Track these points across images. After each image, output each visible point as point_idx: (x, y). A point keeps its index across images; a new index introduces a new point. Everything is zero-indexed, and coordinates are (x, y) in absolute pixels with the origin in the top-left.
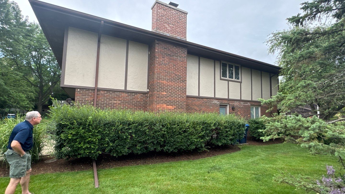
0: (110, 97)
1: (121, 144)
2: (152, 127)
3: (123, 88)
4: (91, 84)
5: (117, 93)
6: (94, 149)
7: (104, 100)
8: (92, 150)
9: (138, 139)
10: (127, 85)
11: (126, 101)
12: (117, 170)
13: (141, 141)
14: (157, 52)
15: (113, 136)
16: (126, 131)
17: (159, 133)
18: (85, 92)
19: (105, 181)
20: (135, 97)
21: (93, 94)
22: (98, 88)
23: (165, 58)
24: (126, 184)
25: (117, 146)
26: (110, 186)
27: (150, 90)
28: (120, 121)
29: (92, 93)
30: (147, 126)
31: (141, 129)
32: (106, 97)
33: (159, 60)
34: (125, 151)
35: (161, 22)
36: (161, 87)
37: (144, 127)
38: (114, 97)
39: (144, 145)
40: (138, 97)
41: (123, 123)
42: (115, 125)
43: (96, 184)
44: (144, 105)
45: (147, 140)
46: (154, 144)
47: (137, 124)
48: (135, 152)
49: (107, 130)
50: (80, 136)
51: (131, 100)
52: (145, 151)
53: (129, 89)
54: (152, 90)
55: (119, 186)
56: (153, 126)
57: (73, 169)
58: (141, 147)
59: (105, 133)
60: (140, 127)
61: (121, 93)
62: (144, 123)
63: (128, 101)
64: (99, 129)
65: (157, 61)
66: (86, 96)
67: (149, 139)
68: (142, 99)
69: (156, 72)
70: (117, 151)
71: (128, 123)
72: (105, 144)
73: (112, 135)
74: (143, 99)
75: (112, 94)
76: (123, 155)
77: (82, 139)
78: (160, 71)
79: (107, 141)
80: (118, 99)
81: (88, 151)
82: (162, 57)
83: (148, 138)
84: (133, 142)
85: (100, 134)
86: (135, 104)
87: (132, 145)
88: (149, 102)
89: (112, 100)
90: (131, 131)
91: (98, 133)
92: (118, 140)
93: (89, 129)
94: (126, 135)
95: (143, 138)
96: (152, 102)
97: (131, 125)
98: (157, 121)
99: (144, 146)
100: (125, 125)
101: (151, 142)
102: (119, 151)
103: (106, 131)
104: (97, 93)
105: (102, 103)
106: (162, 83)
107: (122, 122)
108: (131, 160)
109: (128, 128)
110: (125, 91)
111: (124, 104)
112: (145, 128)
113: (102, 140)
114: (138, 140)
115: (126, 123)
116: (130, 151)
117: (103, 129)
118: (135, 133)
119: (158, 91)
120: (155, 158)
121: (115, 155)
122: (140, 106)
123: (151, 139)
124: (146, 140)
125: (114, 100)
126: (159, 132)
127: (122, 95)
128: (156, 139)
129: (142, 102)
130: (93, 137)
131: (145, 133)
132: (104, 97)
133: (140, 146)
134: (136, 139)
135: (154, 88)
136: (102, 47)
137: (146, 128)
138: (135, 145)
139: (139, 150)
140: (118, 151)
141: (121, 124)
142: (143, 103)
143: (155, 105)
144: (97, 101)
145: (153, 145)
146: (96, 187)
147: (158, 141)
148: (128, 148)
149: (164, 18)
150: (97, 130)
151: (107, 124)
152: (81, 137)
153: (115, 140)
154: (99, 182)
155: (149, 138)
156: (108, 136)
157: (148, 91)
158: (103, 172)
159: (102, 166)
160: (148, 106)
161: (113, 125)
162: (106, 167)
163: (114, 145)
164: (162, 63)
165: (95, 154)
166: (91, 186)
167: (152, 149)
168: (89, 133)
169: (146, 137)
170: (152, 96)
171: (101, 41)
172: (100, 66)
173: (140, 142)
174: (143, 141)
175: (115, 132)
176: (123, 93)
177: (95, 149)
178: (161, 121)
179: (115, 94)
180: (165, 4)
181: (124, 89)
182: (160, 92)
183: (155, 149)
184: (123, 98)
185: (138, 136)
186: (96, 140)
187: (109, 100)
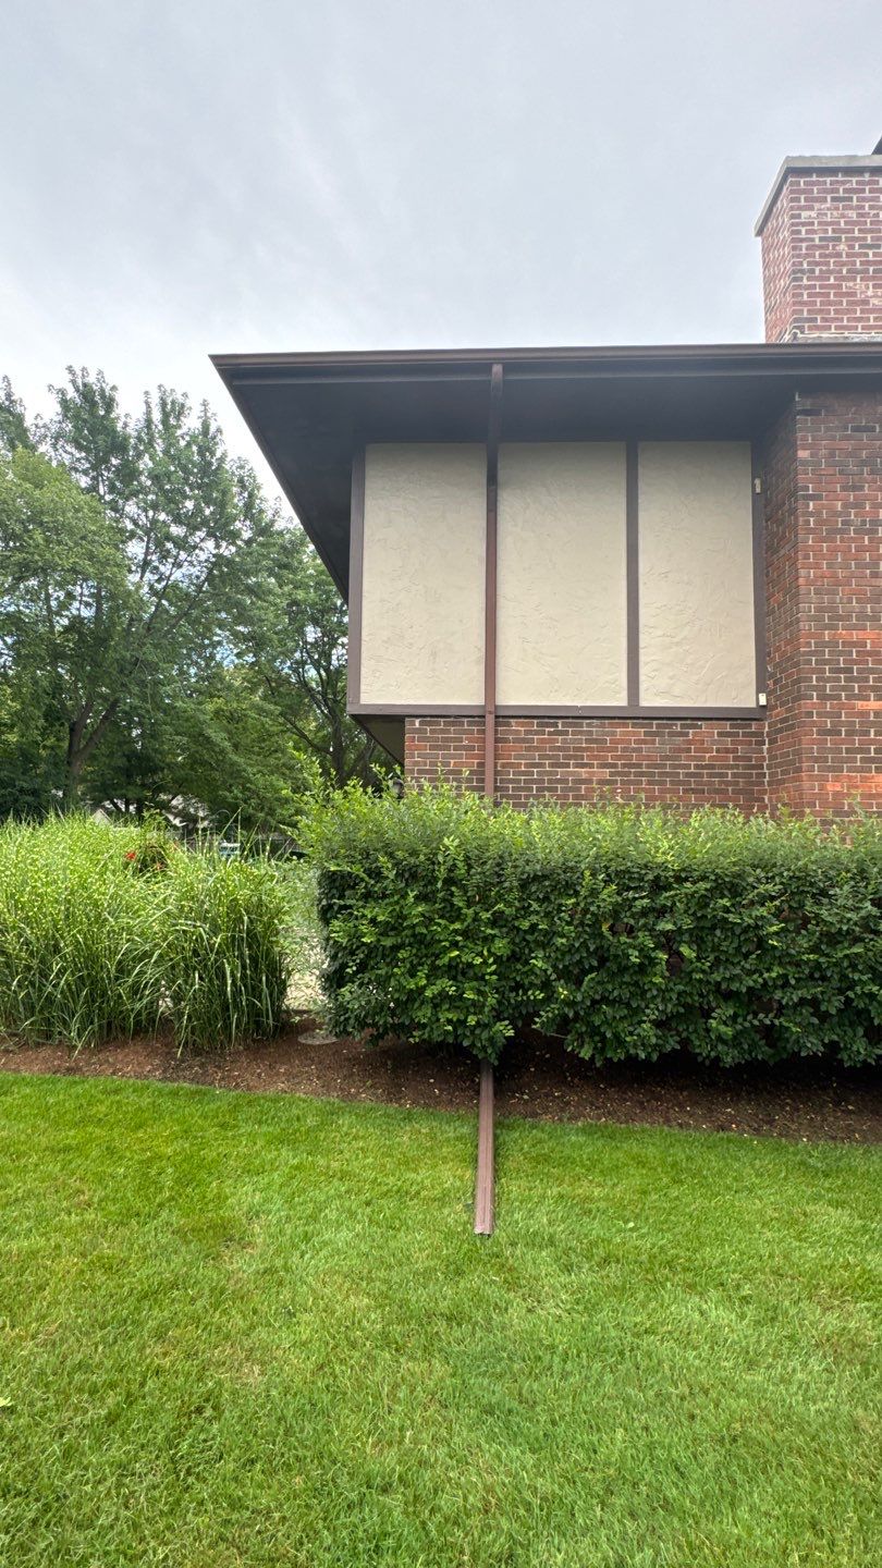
0: (559, 749)
1: (616, 993)
2: (802, 906)
3: (620, 700)
4: (465, 693)
5: (589, 725)
6: (477, 1007)
7: (526, 765)
8: (472, 1010)
9: (716, 977)
10: (642, 678)
11: (640, 766)
12: (600, 1143)
13: (735, 986)
14: (805, 463)
15: (570, 950)
16: (642, 921)
17: (856, 950)
18: (442, 731)
19: (530, 1198)
20: (690, 742)
21: (477, 741)
22: (496, 707)
23: (862, 488)
24: (652, 1258)
25: (594, 1002)
26: (552, 1242)
27: (778, 698)
28: (607, 868)
29: (472, 732)
30: (773, 898)
31: (731, 918)
32: (537, 749)
33: (823, 507)
34: (643, 1037)
35: (824, 277)
36: (850, 671)
37: (752, 903)
38: (575, 749)
39: (755, 1016)
40: (702, 742)
41: (624, 878)
42: (578, 888)
43: (479, 1211)
44: (741, 786)
45: (776, 987)
46: (824, 1017)
47: (703, 885)
48: (702, 1049)
49: (537, 913)
50: (414, 935)
51: (667, 758)
52: (763, 1052)
53: (649, 699)
54: (789, 693)
55: (606, 1261)
56: (809, 902)
57: (394, 1095)
58: (739, 1027)
59: (525, 925)
60: (725, 902)
61: (611, 725)
62: (751, 880)
63: (648, 766)
64: (496, 903)
65: (811, 514)
66: (448, 748)
67: (786, 984)
68: (727, 751)
69: (809, 583)
70: (595, 1031)
71: (650, 877)
72: (532, 985)
73: (564, 941)
74: (735, 751)
75: (566, 733)
76: (632, 1060)
77: (424, 951)
78: (834, 576)
79: (540, 969)
80: (596, 758)
81: (450, 1016)
82: (844, 489)
83: (779, 976)
84: (688, 989)
85: (505, 930)
86: (689, 783)
87: (682, 1010)
88: (769, 767)
89: (568, 766)
90: (670, 927)
91: (493, 923)
92: (597, 969)
93: (452, 905)
94: (641, 949)
95: (750, 973)
96: (792, 762)
97: (668, 887)
98: (832, 873)
99: (756, 1023)
100: (635, 889)
101: (802, 1001)
102: (609, 1035)
103: (534, 919)
104: (496, 731)
105: (519, 781)
106: (854, 644)
107: (617, 873)
108: (681, 1090)
109: (653, 910)
110: (634, 716)
111: (630, 782)
112: (755, 913)
113: (519, 966)
114: (718, 984)
115: (641, 879)
116: (672, 1044)
117: (517, 904)
118: (697, 938)
119: (830, 697)
120: (837, 1104)
121: (586, 1053)
122: (717, 791)
123: (798, 980)
124: (765, 983)
125: (577, 766)
126: (857, 940)
127: (614, 734)
128: (835, 983)
129: (732, 767)
130: (471, 946)
131: (761, 943)
132: (528, 749)
133: (734, 1018)
134: (703, 972)
135: (798, 681)
136: (509, 504)
137: (762, 911)
138: (701, 1007)
139: (724, 1042)
140: (603, 1036)
141: (607, 882)
142: (734, 775)
143: (811, 778)
144: (496, 773)
145: (816, 1021)
146: (478, 1231)
147: (848, 1001)
148: (657, 1024)
149: (842, 247)
150: (487, 911)
151: (536, 878)
152: (419, 940)
153: (585, 973)
154: (496, 1198)
155: (785, 976)
156: (544, 946)
157: (763, 700)
158: (524, 1140)
159: (526, 1102)
160: (765, 792)
161: (568, 885)
162: (546, 1110)
163: (579, 998)
164: (843, 523)
165: (485, 1035)
166: (453, 1214)
167: (813, 1045)
168: (453, 922)
169: (769, 970)
170: (792, 727)
171: (502, 475)
172: (501, 602)
173: (729, 996)
174: (750, 989)
175: (582, 924)
176: (619, 726)
177: (486, 1009)
178: (862, 874)
179: (581, 733)
180: (841, 164)
181: (624, 703)
182: (838, 697)
183: (833, 1047)
184: (624, 750)
185: (717, 959)
186: (485, 962)
187: (552, 765)
